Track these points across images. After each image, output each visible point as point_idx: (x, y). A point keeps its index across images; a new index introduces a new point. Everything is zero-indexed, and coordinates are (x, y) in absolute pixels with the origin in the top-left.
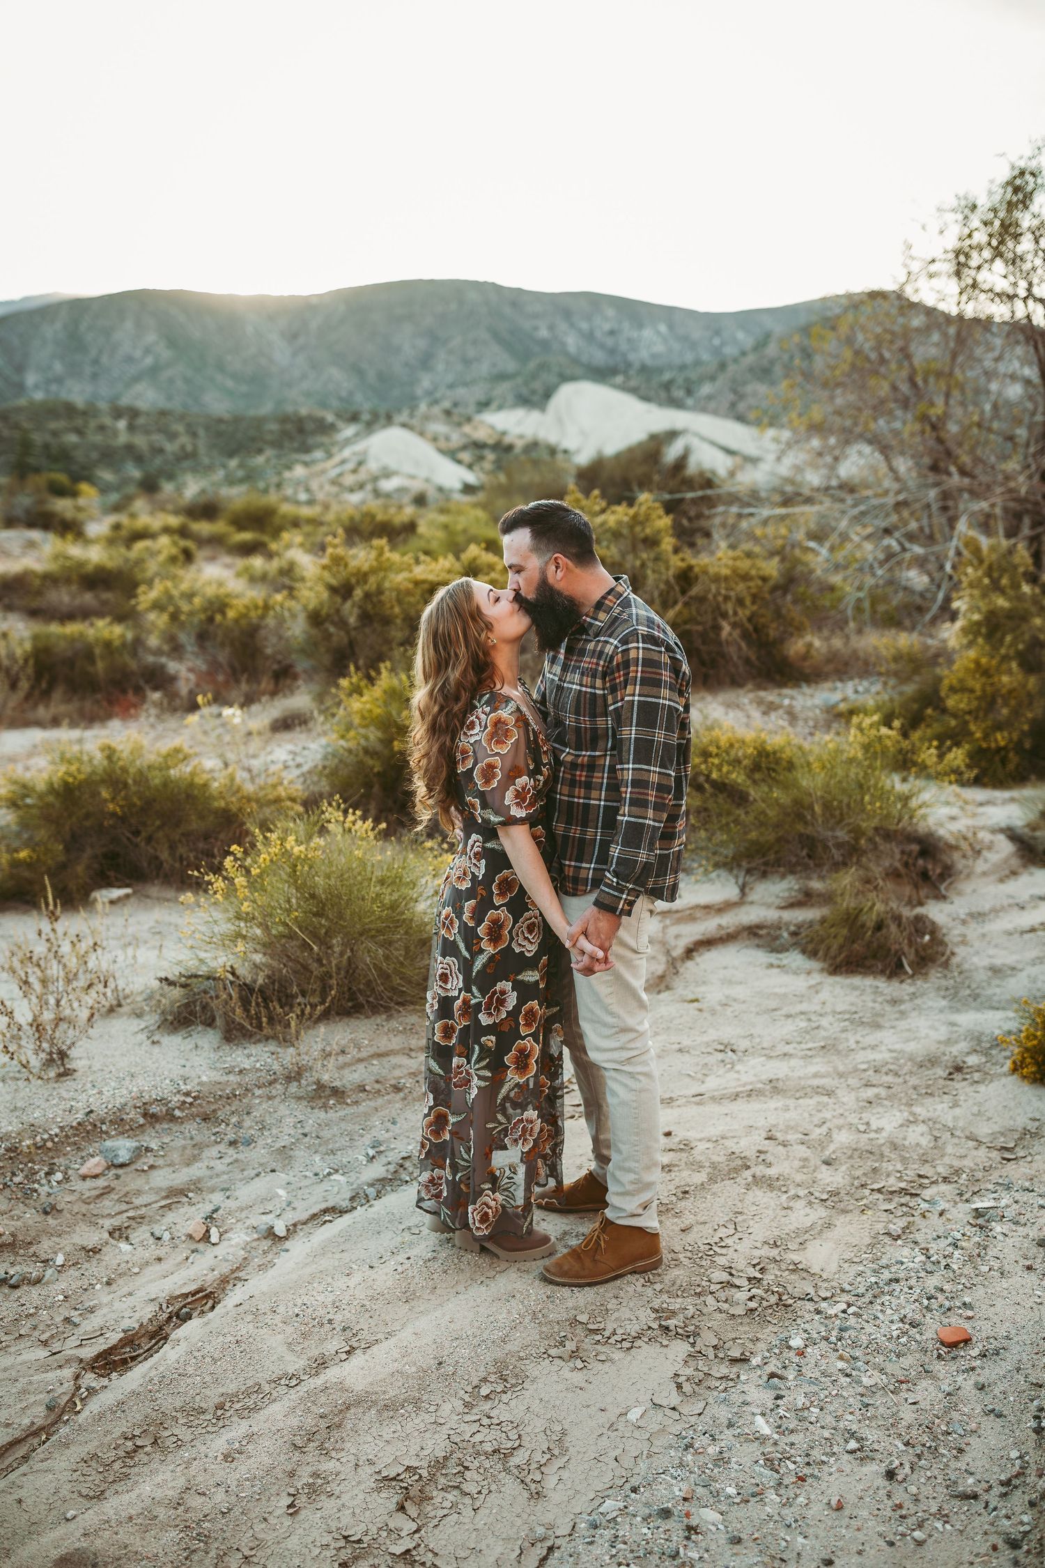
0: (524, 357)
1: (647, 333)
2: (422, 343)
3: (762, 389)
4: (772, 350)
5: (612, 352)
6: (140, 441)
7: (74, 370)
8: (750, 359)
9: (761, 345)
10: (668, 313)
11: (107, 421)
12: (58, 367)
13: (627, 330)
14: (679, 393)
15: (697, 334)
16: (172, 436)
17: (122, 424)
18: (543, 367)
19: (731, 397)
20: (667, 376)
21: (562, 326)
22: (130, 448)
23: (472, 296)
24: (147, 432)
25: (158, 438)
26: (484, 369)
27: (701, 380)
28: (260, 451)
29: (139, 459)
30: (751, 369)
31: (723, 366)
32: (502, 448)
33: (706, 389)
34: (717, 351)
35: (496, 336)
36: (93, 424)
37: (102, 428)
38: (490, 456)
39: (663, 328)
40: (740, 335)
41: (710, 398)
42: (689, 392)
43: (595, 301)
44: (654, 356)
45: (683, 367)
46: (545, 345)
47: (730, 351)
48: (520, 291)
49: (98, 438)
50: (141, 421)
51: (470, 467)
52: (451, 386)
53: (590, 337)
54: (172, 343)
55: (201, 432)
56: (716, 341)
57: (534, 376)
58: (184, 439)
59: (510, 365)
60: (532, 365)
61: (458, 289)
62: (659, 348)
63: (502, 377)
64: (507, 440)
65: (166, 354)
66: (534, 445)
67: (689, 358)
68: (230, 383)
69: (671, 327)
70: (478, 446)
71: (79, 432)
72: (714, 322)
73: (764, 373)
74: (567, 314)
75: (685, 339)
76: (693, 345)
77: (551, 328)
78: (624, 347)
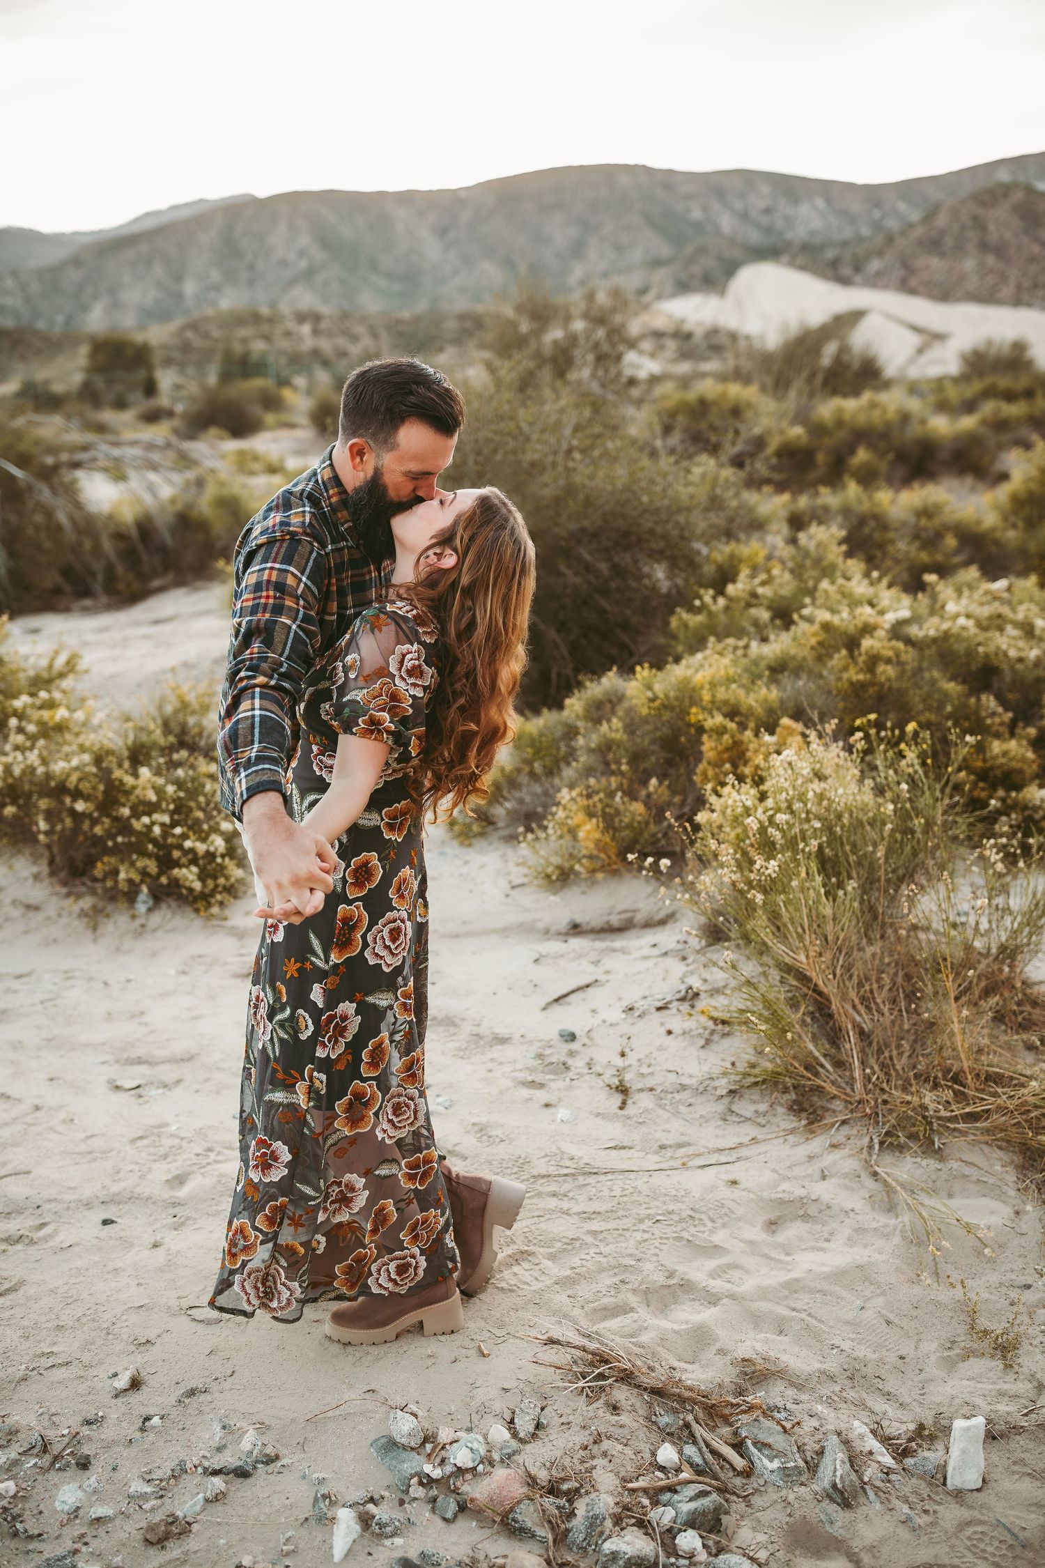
0: (677, 240)
1: (804, 210)
2: (573, 232)
3: (935, 262)
4: (942, 220)
5: (768, 230)
6: (326, 345)
7: (231, 277)
8: (919, 231)
9: (931, 214)
10: (826, 188)
11: (291, 325)
12: (216, 275)
13: (784, 207)
14: (846, 271)
15: (856, 206)
16: (355, 338)
17: (306, 329)
18: (701, 250)
19: (902, 272)
20: (830, 254)
21: (716, 206)
22: (316, 353)
23: (624, 180)
24: (330, 335)
25: (342, 342)
26: (637, 255)
27: (868, 257)
28: (441, 350)
29: (326, 363)
30: (920, 243)
31: (890, 240)
32: (682, 336)
33: (875, 265)
34: (877, 226)
35: (650, 221)
36: (278, 331)
37: (288, 334)
38: (671, 345)
39: (820, 203)
40: (902, 207)
41: (878, 274)
42: (857, 269)
43: (748, 177)
44: (812, 233)
45: (845, 244)
46: (699, 227)
47: (892, 224)
48: (671, 172)
49: (284, 344)
50: (323, 325)
51: (653, 355)
52: (605, 275)
53: (744, 216)
54: (325, 244)
55: (383, 334)
56: (877, 214)
57: (691, 260)
58: (367, 342)
59: (665, 250)
60: (689, 249)
61: (608, 173)
62: (817, 224)
63: (657, 263)
64: (687, 327)
65: (319, 255)
66: (714, 332)
67: (848, 233)
68: (383, 283)
69: (829, 200)
70: (658, 335)
71: (267, 338)
72: (874, 194)
73: (933, 245)
74: (721, 194)
75: (844, 214)
76: (852, 220)
77: (705, 208)
78: (780, 224)
